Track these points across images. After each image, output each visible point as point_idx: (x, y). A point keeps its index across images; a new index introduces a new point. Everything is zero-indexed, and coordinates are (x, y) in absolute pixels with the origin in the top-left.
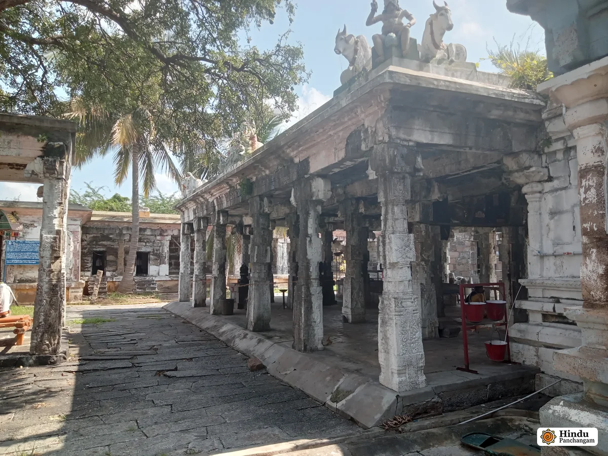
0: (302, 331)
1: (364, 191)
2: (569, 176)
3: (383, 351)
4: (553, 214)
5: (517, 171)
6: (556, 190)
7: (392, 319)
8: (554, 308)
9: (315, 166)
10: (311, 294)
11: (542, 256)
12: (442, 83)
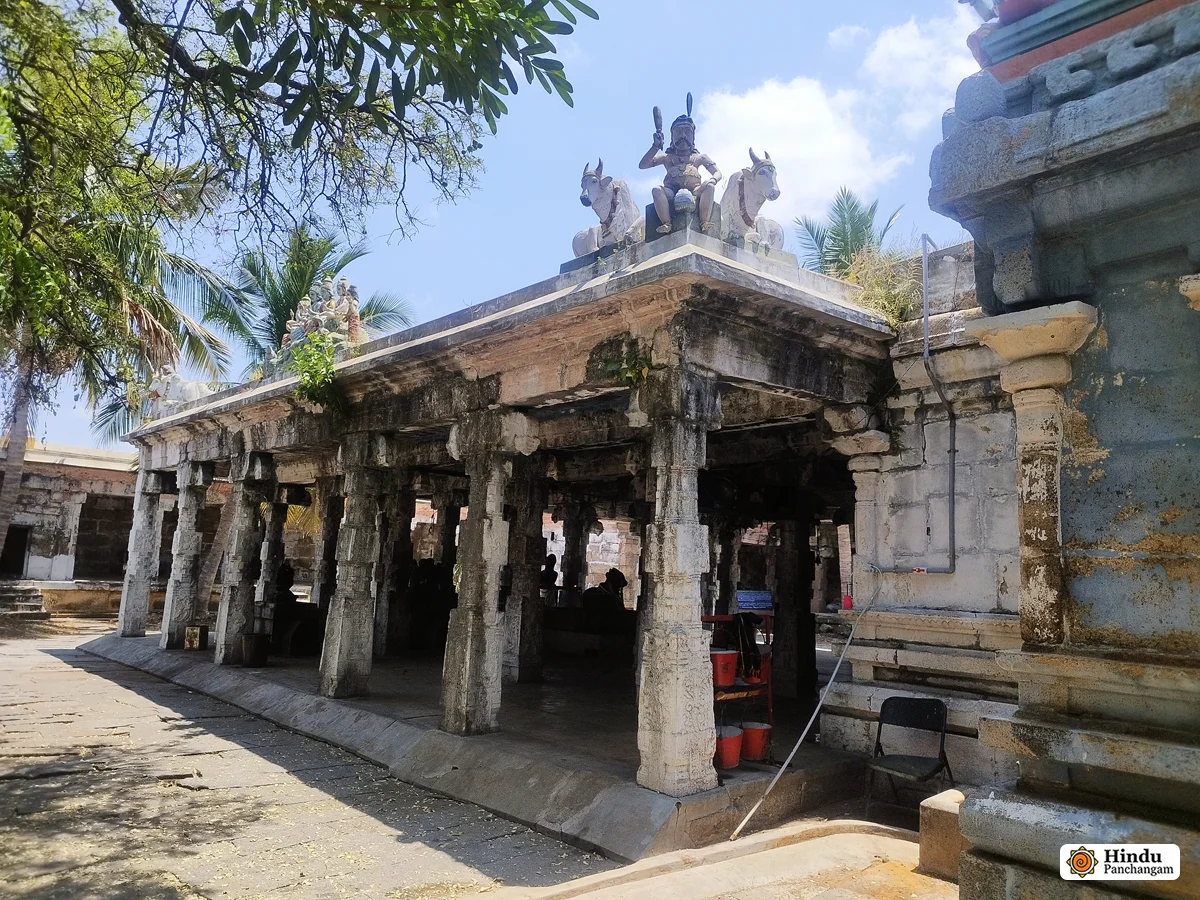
0: (464, 696)
1: (561, 440)
2: (924, 450)
3: (648, 727)
4: (896, 506)
5: (845, 434)
6: (903, 469)
7: (670, 671)
8: (895, 658)
9: (514, 391)
10: (483, 625)
11: (877, 571)
12: (767, 285)
